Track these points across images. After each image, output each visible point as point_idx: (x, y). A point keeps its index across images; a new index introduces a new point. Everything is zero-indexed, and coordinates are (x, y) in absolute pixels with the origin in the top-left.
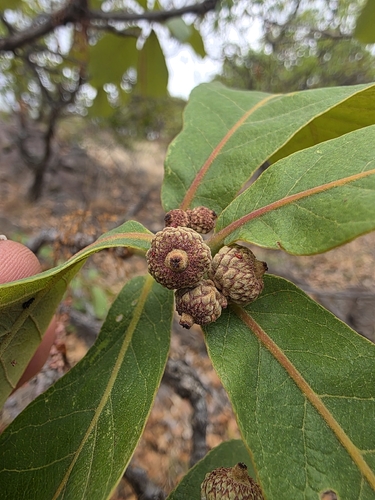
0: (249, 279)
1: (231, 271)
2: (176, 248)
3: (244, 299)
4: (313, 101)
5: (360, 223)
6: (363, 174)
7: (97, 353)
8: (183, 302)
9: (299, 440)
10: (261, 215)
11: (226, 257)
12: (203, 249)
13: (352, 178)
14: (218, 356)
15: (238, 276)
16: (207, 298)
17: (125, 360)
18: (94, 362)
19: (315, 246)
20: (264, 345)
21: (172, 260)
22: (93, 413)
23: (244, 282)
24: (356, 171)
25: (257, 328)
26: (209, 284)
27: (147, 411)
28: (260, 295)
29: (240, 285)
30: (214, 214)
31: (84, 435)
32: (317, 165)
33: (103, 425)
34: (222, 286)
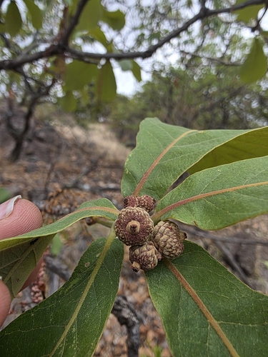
0: (175, 242)
1: (165, 237)
2: (134, 220)
3: (172, 255)
4: (214, 137)
5: (241, 214)
6: (244, 186)
7: (70, 287)
8: (135, 255)
9: (205, 351)
10: (184, 204)
11: (162, 228)
12: (149, 222)
13: (238, 188)
14: (155, 293)
15: (169, 240)
16: (149, 253)
17: (88, 295)
18: (67, 292)
19: (216, 225)
20: (183, 287)
21: (131, 227)
22: (64, 329)
23: (173, 244)
24: (239, 184)
25: (179, 275)
26: (151, 244)
27: (100, 333)
28: (181, 253)
29: (170, 246)
30: (154, 200)
31: (56, 344)
32: (218, 178)
33: (70, 338)
34: (159, 246)
